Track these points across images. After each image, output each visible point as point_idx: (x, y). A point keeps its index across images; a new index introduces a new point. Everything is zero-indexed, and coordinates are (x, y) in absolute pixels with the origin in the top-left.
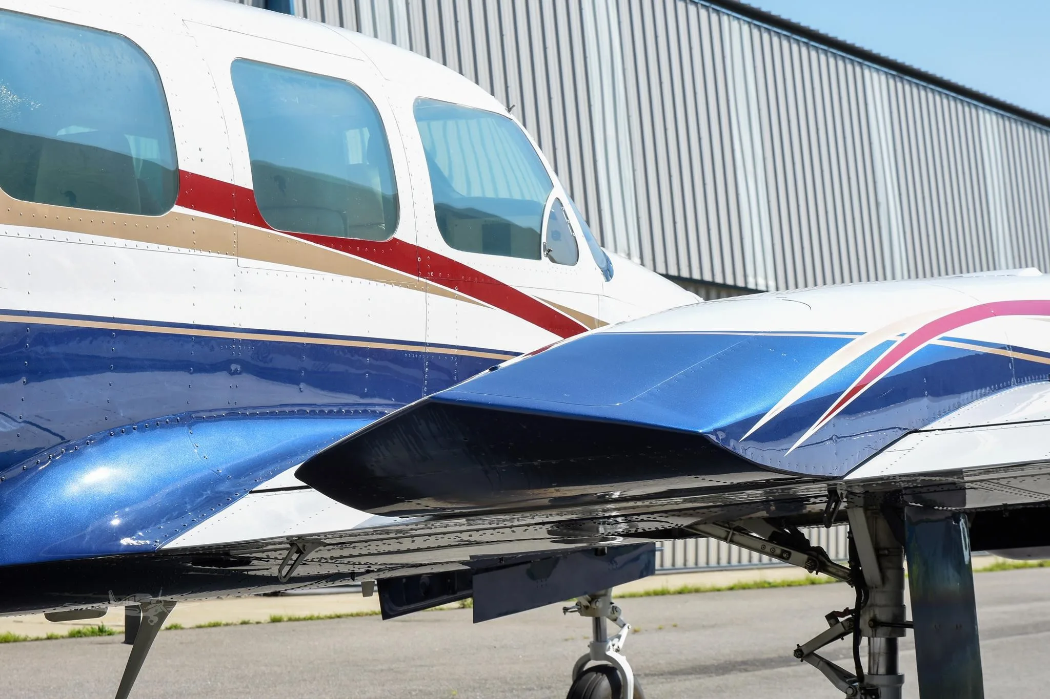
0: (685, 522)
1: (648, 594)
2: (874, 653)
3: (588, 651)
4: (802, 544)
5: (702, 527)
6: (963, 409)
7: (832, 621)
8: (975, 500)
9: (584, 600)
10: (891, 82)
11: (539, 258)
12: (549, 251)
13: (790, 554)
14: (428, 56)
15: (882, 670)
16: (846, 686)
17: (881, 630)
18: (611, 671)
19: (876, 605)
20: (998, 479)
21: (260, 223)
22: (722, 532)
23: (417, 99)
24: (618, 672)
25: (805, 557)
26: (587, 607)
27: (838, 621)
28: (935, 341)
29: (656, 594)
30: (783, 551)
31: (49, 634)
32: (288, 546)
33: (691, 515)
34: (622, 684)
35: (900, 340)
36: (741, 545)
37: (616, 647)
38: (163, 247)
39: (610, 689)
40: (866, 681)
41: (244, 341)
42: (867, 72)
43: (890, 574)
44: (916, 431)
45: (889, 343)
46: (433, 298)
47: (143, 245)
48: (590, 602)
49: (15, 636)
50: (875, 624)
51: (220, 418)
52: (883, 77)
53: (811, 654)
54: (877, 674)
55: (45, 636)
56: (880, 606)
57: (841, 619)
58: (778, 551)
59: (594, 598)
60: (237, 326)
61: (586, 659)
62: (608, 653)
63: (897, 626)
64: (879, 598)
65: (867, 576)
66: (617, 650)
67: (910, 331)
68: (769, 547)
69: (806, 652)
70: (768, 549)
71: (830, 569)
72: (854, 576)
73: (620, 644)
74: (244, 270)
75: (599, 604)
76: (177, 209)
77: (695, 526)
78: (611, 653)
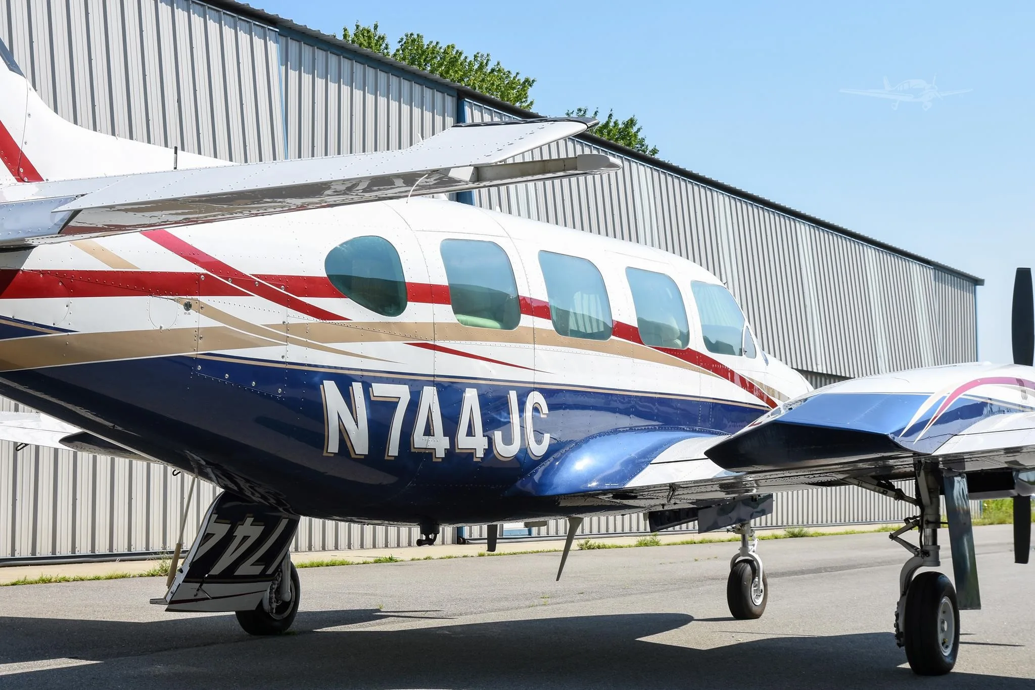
0: (841, 476)
1: (683, 543)
2: (927, 537)
3: (739, 552)
4: (892, 487)
5: (847, 480)
6: (973, 426)
7: (907, 522)
8: (970, 467)
9: (738, 526)
10: (812, 230)
11: (742, 355)
12: (746, 352)
13: (887, 492)
14: (681, 256)
15: (930, 543)
16: (914, 551)
17: (930, 525)
18: (751, 562)
19: (928, 514)
20: (990, 456)
21: (641, 342)
22: (856, 481)
23: (691, 281)
24: (755, 563)
25: (894, 493)
26: (739, 529)
27: (909, 522)
28: (961, 396)
29: (688, 543)
30: (884, 491)
31: (364, 561)
32: (669, 488)
33: (846, 474)
34: (757, 568)
35: (948, 396)
36: (866, 488)
37: (753, 550)
38: (608, 355)
39: (751, 572)
40: (924, 548)
41: (636, 397)
42: (797, 224)
43: (934, 500)
44: (956, 435)
45: (944, 397)
46: (703, 375)
47: (601, 354)
48: (741, 527)
49: (346, 562)
50: (928, 522)
51: (627, 431)
52: (807, 228)
53: (897, 537)
54: (928, 545)
55: (362, 562)
56: (930, 515)
57: (911, 521)
58: (882, 491)
59: (742, 525)
60: (633, 390)
61: (738, 556)
62: (749, 553)
63: (937, 523)
64: (929, 511)
65: (924, 501)
66: (754, 552)
67: (951, 392)
68: (878, 488)
69: (894, 536)
70: (877, 490)
71: (905, 498)
72: (918, 501)
73: (755, 548)
74: (635, 364)
75: (746, 528)
76: (612, 337)
77: (845, 479)
78: (751, 553)
